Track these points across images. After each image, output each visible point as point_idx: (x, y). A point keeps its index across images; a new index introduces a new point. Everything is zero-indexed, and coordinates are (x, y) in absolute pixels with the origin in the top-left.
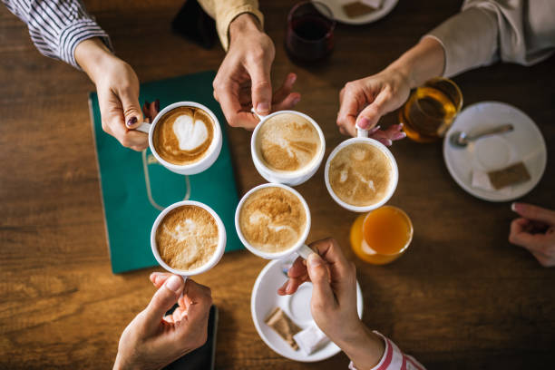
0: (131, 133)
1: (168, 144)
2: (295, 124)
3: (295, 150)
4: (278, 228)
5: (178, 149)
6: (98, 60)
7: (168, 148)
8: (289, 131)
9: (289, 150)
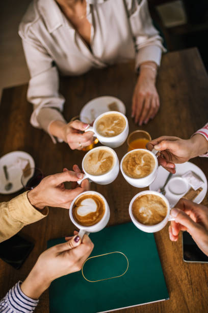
0: (83, 242)
1: (92, 219)
2: (90, 160)
3: (102, 158)
4: (143, 162)
5: (96, 213)
6: (36, 274)
7: (94, 218)
8: (93, 162)
9: (102, 161)
